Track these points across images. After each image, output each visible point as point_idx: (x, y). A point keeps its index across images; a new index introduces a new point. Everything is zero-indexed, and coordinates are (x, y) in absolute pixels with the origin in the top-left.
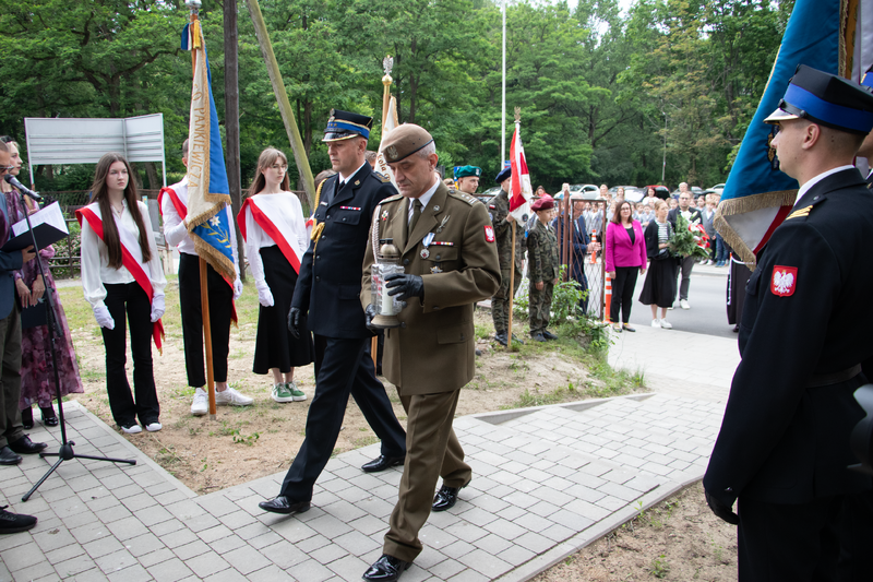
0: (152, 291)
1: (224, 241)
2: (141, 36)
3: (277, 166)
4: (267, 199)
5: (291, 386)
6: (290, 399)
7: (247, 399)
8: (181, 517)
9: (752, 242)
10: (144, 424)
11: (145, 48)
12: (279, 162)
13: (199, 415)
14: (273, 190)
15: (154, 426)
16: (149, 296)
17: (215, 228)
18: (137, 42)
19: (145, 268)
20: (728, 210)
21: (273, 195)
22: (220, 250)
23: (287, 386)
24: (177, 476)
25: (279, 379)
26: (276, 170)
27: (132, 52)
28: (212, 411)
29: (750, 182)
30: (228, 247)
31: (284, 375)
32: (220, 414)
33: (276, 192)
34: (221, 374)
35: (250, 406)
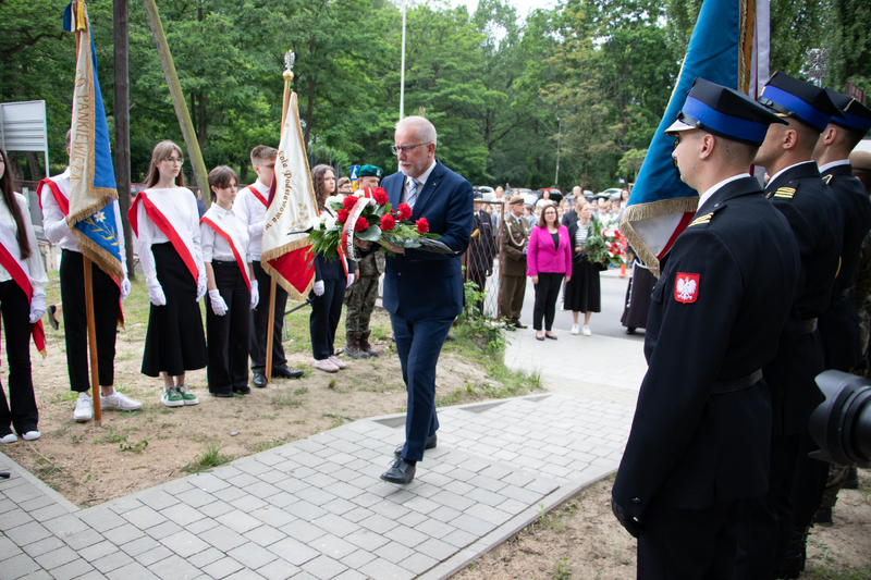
0: (32, 290)
1: (110, 238)
2: (20, 16)
3: (172, 159)
4: (161, 193)
5: (182, 389)
6: (181, 402)
7: (135, 403)
8: (60, 533)
9: (656, 248)
10: (20, 433)
11: (24, 29)
12: (174, 154)
13: (83, 421)
14: (167, 184)
15: (32, 434)
16: (28, 296)
17: (100, 224)
18: (15, 22)
19: (23, 265)
20: (635, 215)
21: (168, 189)
22: (105, 248)
23: (178, 390)
24: (57, 488)
25: (170, 382)
26: (171, 163)
27: (9, 32)
28: (97, 416)
29: (656, 188)
30: (115, 244)
31: (175, 378)
32: (105, 420)
33: (170, 187)
34: (106, 378)
35: (138, 410)
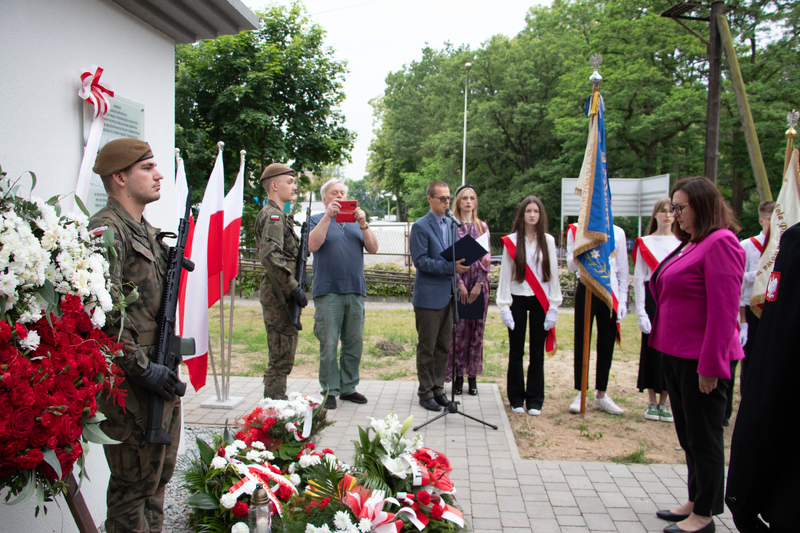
0: (548, 305)
1: (602, 271)
2: (674, 110)
3: (664, 211)
4: (657, 240)
5: (661, 408)
6: (657, 417)
7: (617, 409)
8: (494, 467)
11: (677, 119)
12: (667, 207)
13: (573, 412)
14: (664, 232)
15: (534, 411)
16: (544, 308)
17: (594, 260)
18: (669, 115)
19: (544, 287)
21: (663, 237)
22: (596, 278)
23: (658, 407)
24: (518, 444)
25: (652, 398)
26: (663, 214)
27: (664, 123)
28: (583, 410)
30: (605, 277)
31: (658, 395)
32: (588, 416)
33: (666, 234)
34: (602, 384)
35: (621, 415)
